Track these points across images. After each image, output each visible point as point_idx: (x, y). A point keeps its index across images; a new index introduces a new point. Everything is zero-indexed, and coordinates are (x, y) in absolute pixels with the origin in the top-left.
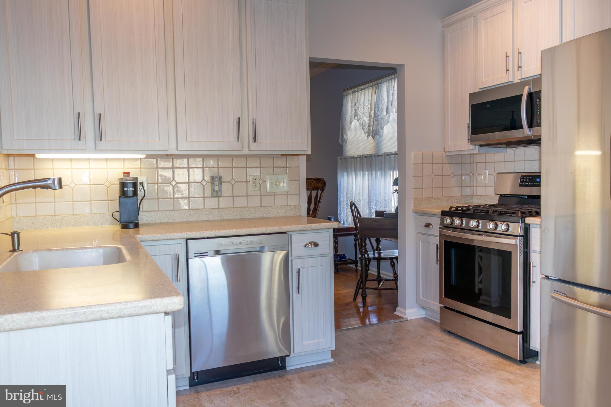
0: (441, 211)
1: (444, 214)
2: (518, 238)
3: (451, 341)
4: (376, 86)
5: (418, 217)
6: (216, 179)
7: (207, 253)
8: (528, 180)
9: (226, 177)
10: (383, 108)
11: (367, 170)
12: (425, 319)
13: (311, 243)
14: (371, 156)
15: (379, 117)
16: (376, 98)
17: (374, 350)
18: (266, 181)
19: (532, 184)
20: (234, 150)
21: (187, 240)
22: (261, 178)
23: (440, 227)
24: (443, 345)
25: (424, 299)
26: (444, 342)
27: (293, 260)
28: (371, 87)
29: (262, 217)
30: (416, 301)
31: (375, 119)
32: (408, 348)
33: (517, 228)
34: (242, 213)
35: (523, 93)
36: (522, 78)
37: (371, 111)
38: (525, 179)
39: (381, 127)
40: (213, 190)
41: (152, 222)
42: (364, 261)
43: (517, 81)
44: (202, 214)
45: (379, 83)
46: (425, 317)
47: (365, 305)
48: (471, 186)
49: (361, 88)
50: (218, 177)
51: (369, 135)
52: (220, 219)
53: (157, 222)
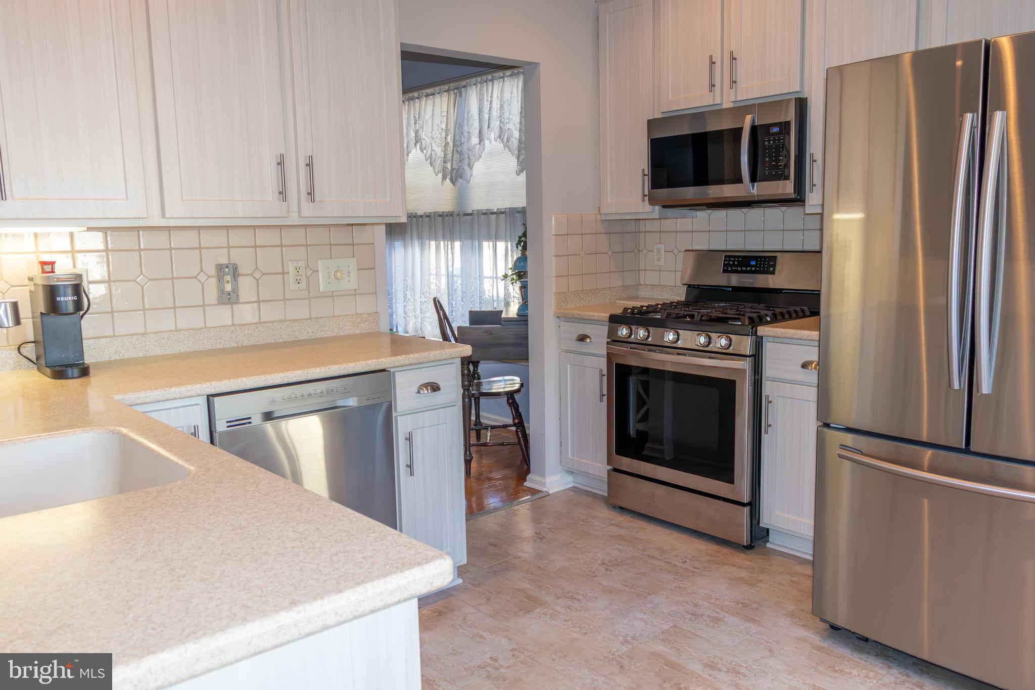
0: (608, 315)
1: (615, 320)
2: (747, 359)
3: (630, 524)
4: (456, 91)
5: (562, 323)
6: (227, 270)
7: (249, 418)
8: (736, 263)
9: (245, 265)
10: (471, 131)
11: (444, 239)
12: (574, 489)
13: (426, 385)
14: (451, 215)
15: (465, 146)
16: (455, 115)
17: (521, 555)
18: (318, 271)
19: (744, 268)
20: (272, 216)
21: (211, 398)
22: (309, 265)
23: (607, 342)
24: (623, 532)
25: (575, 459)
26: (622, 527)
27: (399, 417)
28: (445, 91)
29: (312, 338)
30: (560, 462)
31: (455, 149)
32: (571, 543)
33: (745, 344)
34: (277, 332)
35: (744, 125)
36: (737, 100)
37: (447, 135)
38: (732, 261)
39: (469, 165)
40: (222, 291)
41: (102, 360)
42: (466, 400)
43: (727, 105)
44: (202, 338)
45: (461, 86)
46: (574, 487)
47: (470, 474)
48: (636, 270)
49: (427, 93)
50: (229, 265)
51: (444, 178)
52: (236, 345)
53: (113, 358)
